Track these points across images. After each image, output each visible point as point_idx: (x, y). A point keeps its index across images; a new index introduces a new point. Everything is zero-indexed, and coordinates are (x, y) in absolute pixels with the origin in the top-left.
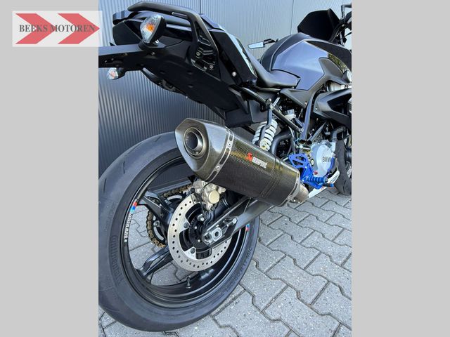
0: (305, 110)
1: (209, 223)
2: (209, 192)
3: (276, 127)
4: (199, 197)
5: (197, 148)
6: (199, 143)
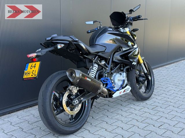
0: (109, 60)
1: (74, 99)
2: (74, 89)
3: (97, 67)
4: (71, 91)
5: (73, 76)
6: (73, 74)
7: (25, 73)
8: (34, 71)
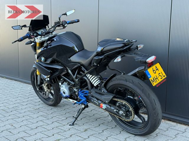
7: (152, 81)
8: (159, 73)
